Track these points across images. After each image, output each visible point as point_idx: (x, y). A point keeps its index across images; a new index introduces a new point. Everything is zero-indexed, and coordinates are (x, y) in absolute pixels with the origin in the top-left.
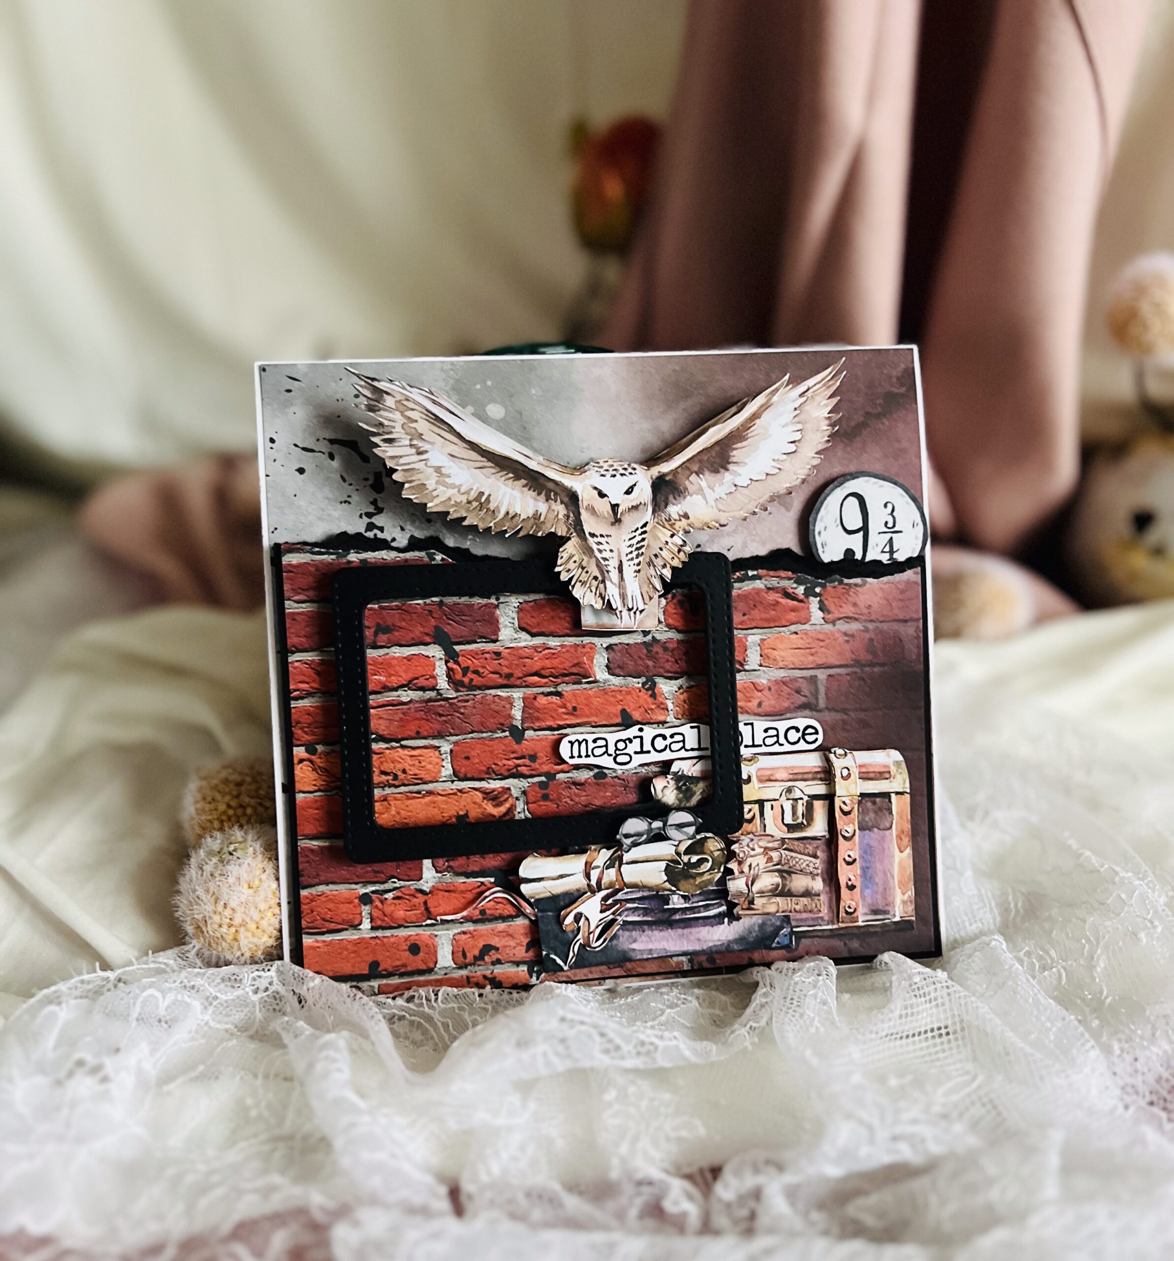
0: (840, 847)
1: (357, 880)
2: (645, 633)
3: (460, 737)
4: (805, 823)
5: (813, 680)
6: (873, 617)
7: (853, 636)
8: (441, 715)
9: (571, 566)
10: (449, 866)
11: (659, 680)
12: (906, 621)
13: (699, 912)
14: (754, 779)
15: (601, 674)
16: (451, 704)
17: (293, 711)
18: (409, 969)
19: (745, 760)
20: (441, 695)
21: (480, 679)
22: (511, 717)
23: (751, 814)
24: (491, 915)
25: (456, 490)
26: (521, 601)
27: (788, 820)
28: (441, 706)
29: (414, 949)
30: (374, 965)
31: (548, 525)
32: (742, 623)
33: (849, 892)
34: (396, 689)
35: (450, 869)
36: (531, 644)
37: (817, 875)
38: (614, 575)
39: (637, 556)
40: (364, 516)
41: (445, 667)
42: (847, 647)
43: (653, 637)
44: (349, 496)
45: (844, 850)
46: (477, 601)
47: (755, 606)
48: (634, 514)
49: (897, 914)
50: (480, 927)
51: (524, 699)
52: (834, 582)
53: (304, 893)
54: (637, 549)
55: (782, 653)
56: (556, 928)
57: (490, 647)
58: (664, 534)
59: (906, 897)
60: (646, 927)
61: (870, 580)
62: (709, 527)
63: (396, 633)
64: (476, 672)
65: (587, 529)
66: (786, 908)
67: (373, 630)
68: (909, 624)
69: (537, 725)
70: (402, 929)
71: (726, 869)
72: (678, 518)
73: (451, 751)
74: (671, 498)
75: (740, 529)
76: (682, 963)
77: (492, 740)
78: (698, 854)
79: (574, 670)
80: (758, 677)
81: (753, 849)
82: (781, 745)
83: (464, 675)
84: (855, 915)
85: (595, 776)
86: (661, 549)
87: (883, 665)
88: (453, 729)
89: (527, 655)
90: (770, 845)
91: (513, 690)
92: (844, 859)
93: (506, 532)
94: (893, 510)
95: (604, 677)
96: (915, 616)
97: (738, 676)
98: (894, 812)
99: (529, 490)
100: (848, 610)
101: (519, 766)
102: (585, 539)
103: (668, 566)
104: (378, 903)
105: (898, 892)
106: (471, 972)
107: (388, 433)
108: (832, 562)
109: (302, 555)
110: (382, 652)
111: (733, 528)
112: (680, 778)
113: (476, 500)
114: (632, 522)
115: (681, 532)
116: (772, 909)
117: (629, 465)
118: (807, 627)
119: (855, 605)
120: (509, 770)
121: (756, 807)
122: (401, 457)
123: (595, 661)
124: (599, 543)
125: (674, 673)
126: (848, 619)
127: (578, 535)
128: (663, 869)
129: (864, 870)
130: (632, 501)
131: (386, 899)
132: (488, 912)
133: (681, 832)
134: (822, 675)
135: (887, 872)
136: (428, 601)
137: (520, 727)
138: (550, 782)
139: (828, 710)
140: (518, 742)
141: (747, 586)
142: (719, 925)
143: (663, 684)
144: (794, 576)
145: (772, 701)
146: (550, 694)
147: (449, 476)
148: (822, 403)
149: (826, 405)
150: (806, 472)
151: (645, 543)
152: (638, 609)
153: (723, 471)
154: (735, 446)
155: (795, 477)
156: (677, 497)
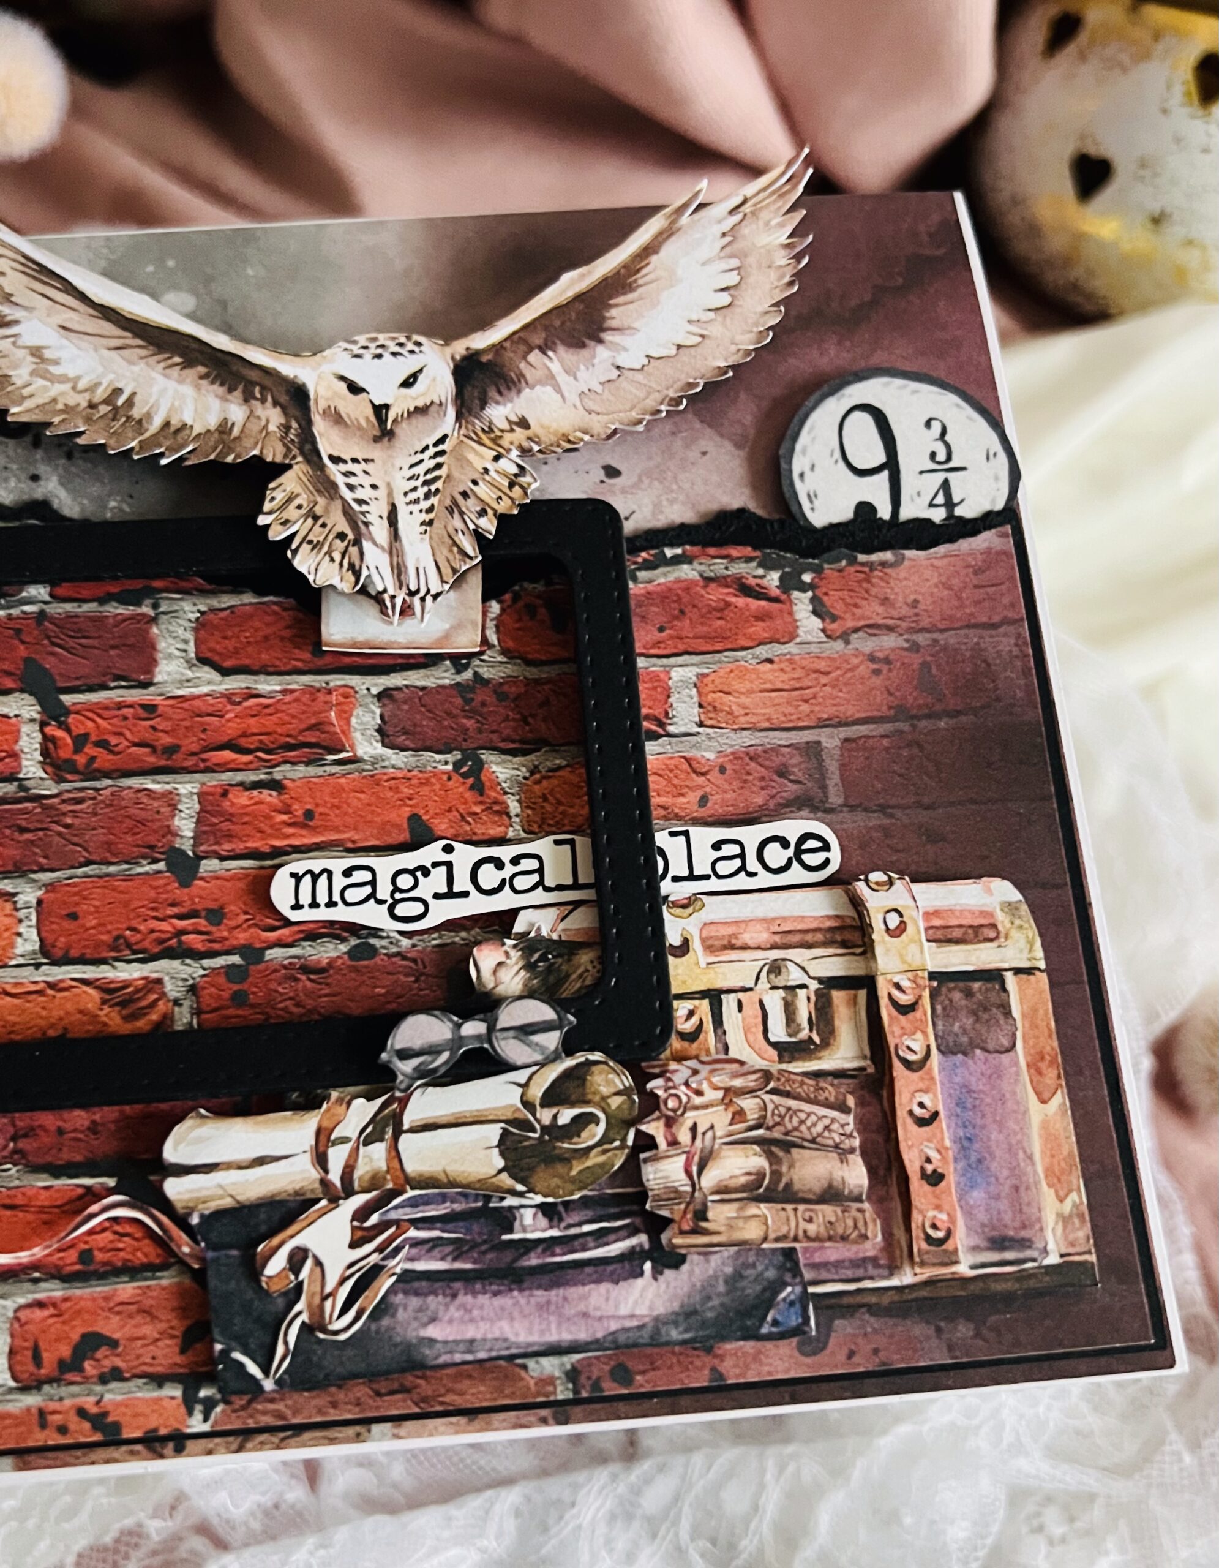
0: (898, 1085)
2: (459, 661)
3: (58, 874)
4: (817, 1039)
5: (813, 750)
6: (925, 622)
7: (887, 661)
9: (291, 512)
10: (15, 1151)
11: (486, 756)
12: (994, 626)
13: (584, 1249)
14: (696, 944)
15: (368, 747)
16: (45, 808)
19: (675, 905)
20: (26, 789)
21: (111, 757)
22: (173, 833)
23: (694, 1020)
24: (105, 1264)
25: (68, 385)
26: (203, 608)
27: (778, 1032)
28: (26, 812)
31: (247, 443)
32: (657, 644)
33: (927, 1188)
35: (18, 1157)
36: (221, 688)
37: (852, 1151)
38: (380, 531)
39: (427, 496)
41: (38, 737)
42: (877, 681)
43: (476, 674)
45: (910, 1094)
46: (114, 609)
47: (682, 612)
48: (420, 421)
49: (1051, 1246)
50: (79, 1291)
51: (202, 796)
52: (840, 561)
54: (426, 483)
55: (744, 700)
56: (245, 1290)
57: (135, 695)
58: (480, 457)
59: (1067, 1207)
60: (457, 1285)
61: (908, 553)
62: (569, 442)
64: (103, 744)
65: (324, 452)
66: (784, 1230)
68: (1002, 630)
69: (226, 847)
71: (639, 1133)
72: (506, 426)
73: (40, 902)
74: (492, 393)
75: (646, 481)
76: (551, 1381)
77: (130, 878)
78: (572, 1104)
79: (311, 737)
80: (697, 747)
81: (699, 1093)
82: (750, 874)
83: (78, 750)
84: (949, 1246)
85: (352, 954)
86: (475, 482)
87: (957, 713)
88: (45, 857)
89: (210, 710)
90: (738, 1083)
91: (178, 777)
92: (911, 1113)
93: (162, 455)
94: (943, 433)
95: (373, 752)
96: (1011, 614)
97: (650, 747)
98: (1016, 1013)
99: (213, 383)
100: (874, 611)
101: (184, 932)
102: (322, 467)
103: (490, 512)
105: (1048, 1196)
106: (51, 1399)
108: (832, 527)
111: (634, 479)
112: (530, 945)
113: (106, 402)
114: (417, 436)
115: (515, 453)
116: (751, 1232)
117: (408, 338)
118: (791, 648)
119: (885, 601)
120: (161, 942)
121: (704, 1005)
123: (353, 720)
124: (349, 474)
125: (522, 741)
126: (873, 629)
127: (308, 461)
128: (495, 1141)
129: (965, 1143)
130: (414, 399)
132: (99, 1256)
133: (529, 1045)
134: (830, 740)
135: (1016, 1148)
136: (15, 612)
137: (190, 853)
138: (252, 967)
139: (852, 808)
140: (185, 883)
141: (664, 577)
142: (631, 1281)
143: (497, 764)
144: (758, 553)
145: (730, 796)
146: (257, 785)
147: (56, 362)
148: (773, 223)
149: (781, 225)
150: (752, 336)
151: (443, 472)
152: (428, 591)
153: (592, 343)
154: (612, 302)
155: (734, 348)
156: (505, 391)
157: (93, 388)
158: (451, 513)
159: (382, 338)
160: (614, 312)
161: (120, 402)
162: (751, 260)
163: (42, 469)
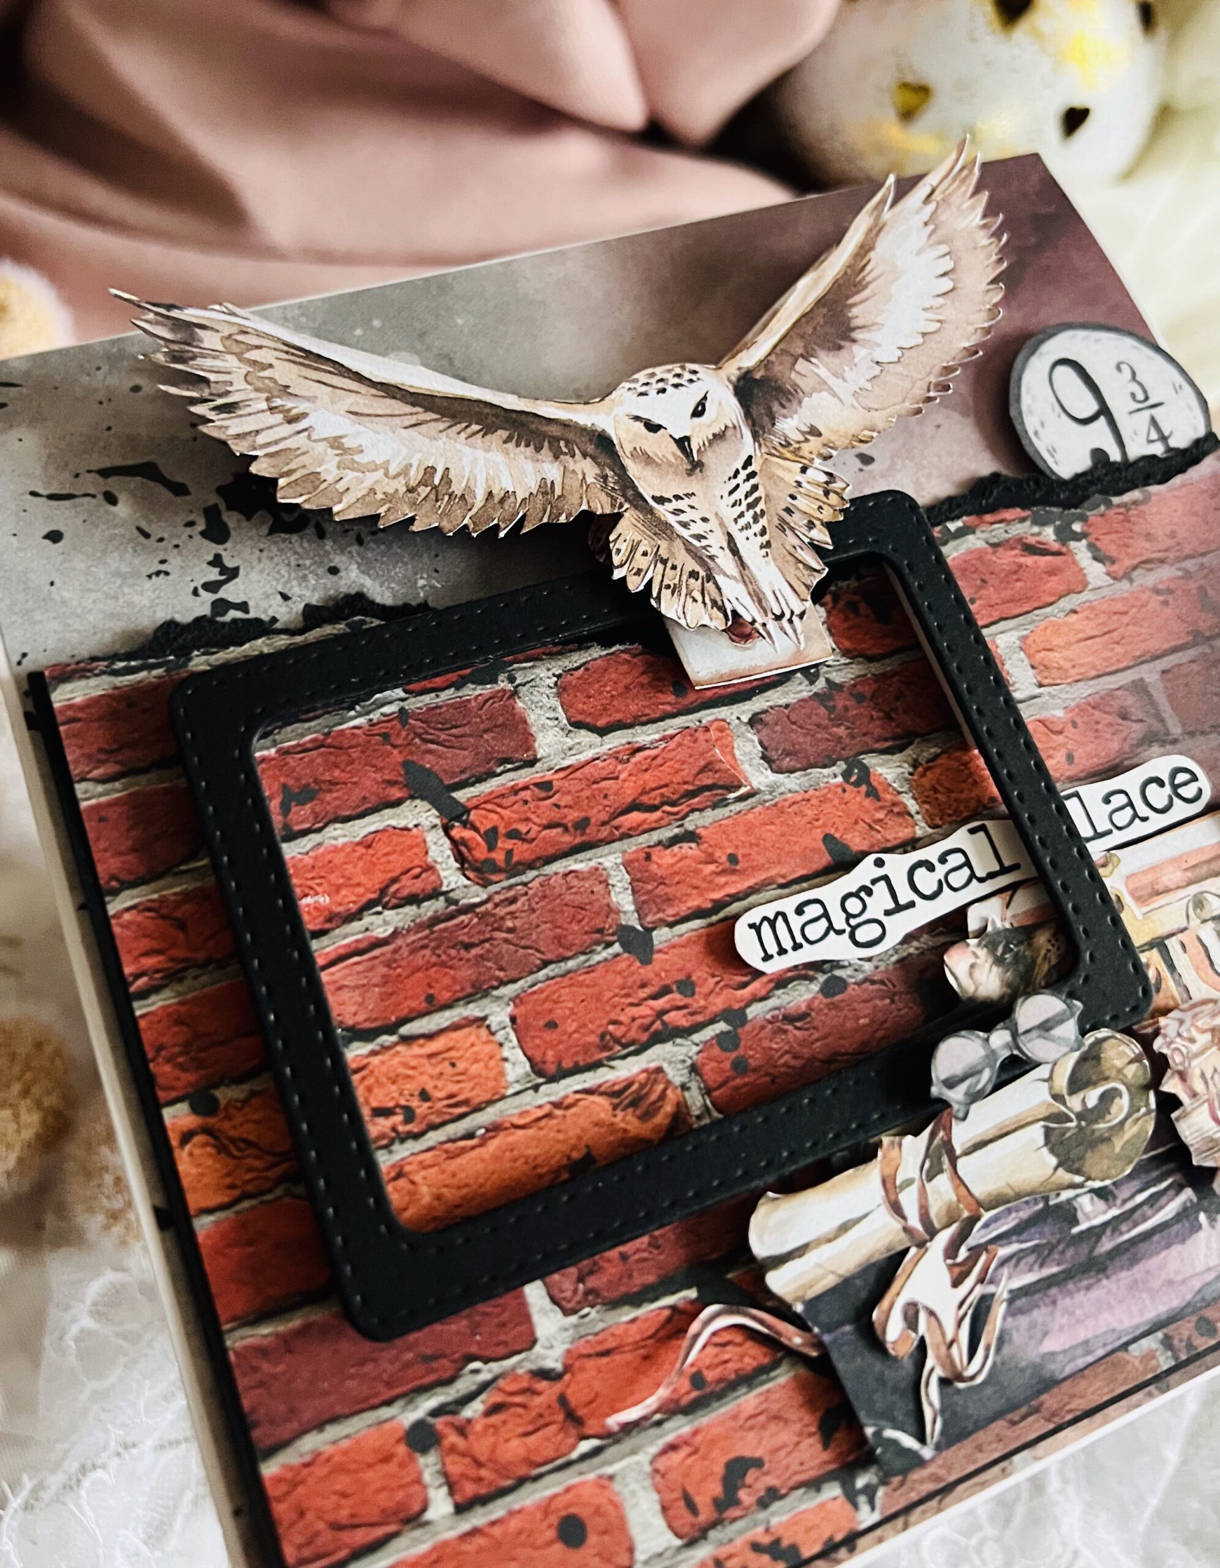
1: (388, 1394)
2: (810, 673)
3: (521, 983)
5: (1141, 688)
6: (1188, 550)
7: (1171, 592)
8: (468, 947)
9: (640, 562)
10: (587, 1293)
11: (869, 760)
13: (1145, 1219)
14: (1128, 897)
15: (759, 777)
16: (482, 917)
17: (143, 1024)
20: (456, 902)
21: (526, 846)
22: (611, 910)
24: (720, 1380)
25: (382, 471)
26: (559, 671)
28: (462, 926)
29: (572, 1530)
31: (574, 500)
34: (357, 916)
35: (592, 1297)
36: (604, 749)
38: (725, 561)
39: (756, 519)
40: (201, 591)
41: (446, 843)
42: (1168, 611)
43: (828, 680)
44: (163, 562)
46: (472, 692)
47: (984, 584)
48: (722, 447)
50: (705, 1419)
51: (627, 865)
52: (1098, 507)
53: (269, 1469)
54: (750, 506)
55: (1066, 653)
56: (874, 1359)
57: (525, 776)
58: (789, 472)
60: (1054, 1291)
61: (1154, 489)
62: (861, 441)
63: (328, 797)
64: (514, 834)
65: (647, 494)
67: (283, 801)
69: (671, 913)
70: (528, 1488)
72: (802, 438)
73: (513, 1019)
74: (776, 407)
76: (1150, 1357)
77: (591, 969)
78: (1094, 1084)
79: (707, 780)
80: (1043, 707)
81: (1192, 1040)
82: (1144, 819)
83: (491, 847)
85: (827, 990)
86: (793, 497)
88: (501, 969)
89: (604, 774)
91: (599, 851)
93: (497, 528)
94: (1134, 374)
95: (766, 781)
99: (518, 445)
100: (1143, 548)
101: (663, 1012)
102: (651, 511)
103: (817, 523)
104: (453, 1438)
106: (721, 1544)
107: (220, 396)
108: (1080, 476)
109: (93, 682)
110: (311, 843)
111: (887, 462)
112: (990, 939)
115: (818, 462)
117: (683, 368)
118: (1086, 596)
119: (1148, 536)
120: (646, 1028)
121: (1154, 956)
122: (257, 432)
123: (737, 753)
124: (677, 512)
125: (894, 738)
126: (1146, 563)
127: (636, 507)
128: (1041, 1140)
130: (710, 425)
131: (469, 1421)
132: (710, 1375)
133: (1053, 1040)
134: (1150, 674)
136: (376, 716)
137: (639, 928)
138: (740, 1030)
139: (1192, 734)
140: (646, 961)
141: (961, 549)
142: (1195, 1236)
143: (881, 765)
144: (1027, 513)
145: (1090, 747)
146: (675, 841)
147: (359, 450)
148: (965, 206)
149: (973, 208)
150: (984, 315)
151: (761, 493)
152: (792, 613)
153: (847, 344)
154: (851, 301)
155: (971, 328)
156: (787, 404)
157: (405, 472)
158: (784, 531)
159: (660, 371)
160: (855, 311)
161: (437, 481)
162: (959, 244)
163: (343, 560)
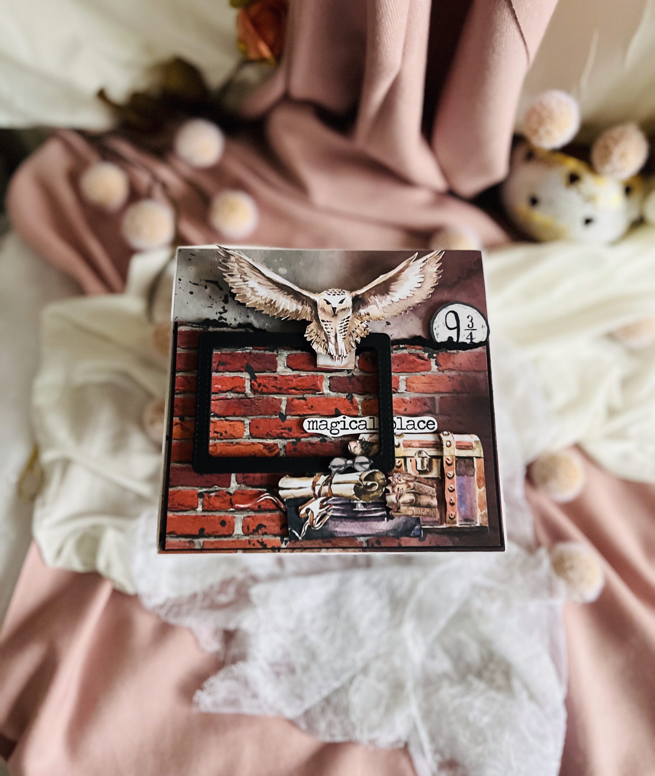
0: (446, 482)
1: (197, 485)
2: (349, 371)
3: (254, 417)
4: (428, 470)
5: (433, 399)
6: (463, 369)
7: (453, 378)
9: (312, 334)
11: (354, 395)
12: (479, 372)
13: (371, 514)
14: (401, 445)
15: (326, 391)
16: (251, 401)
17: (175, 399)
18: (219, 534)
20: (247, 396)
21: (266, 389)
22: (281, 409)
23: (400, 463)
24: (264, 509)
25: (260, 298)
26: (289, 354)
27: (419, 468)
28: (247, 401)
29: (223, 523)
30: (202, 530)
31: (302, 315)
32: (397, 369)
33: (450, 506)
34: (225, 392)
35: (244, 483)
36: (292, 374)
37: (434, 496)
38: (333, 340)
39: (344, 331)
40: (218, 313)
41: (249, 383)
42: (450, 383)
43: (352, 374)
44: (212, 305)
45: (449, 485)
46: (267, 353)
47: (403, 362)
48: (343, 312)
49: (478, 522)
50: (258, 514)
51: (287, 400)
52: (443, 352)
53: (171, 490)
54: (344, 328)
55: (417, 385)
56: (296, 516)
57: (272, 374)
58: (357, 322)
59: (483, 513)
60: (343, 519)
61: (461, 351)
62: (379, 320)
63: (228, 366)
64: (265, 386)
65: (320, 318)
66: (417, 513)
67: (217, 364)
68: (481, 373)
69: (293, 413)
70: (218, 512)
71: (386, 489)
72: (364, 315)
73: (250, 423)
74: (361, 306)
75: (397, 327)
76: (362, 542)
77: (270, 419)
78: (371, 481)
79: (313, 388)
80: (405, 396)
81: (400, 480)
83: (259, 387)
84: (455, 520)
85: (321, 441)
86: (356, 329)
87: (469, 393)
88: (251, 413)
89: (290, 379)
90: (409, 479)
91: (282, 395)
92: (448, 489)
93: (282, 318)
94: (472, 320)
96: (484, 368)
97: (394, 395)
98: (475, 467)
99: (294, 299)
100: (450, 365)
101: (283, 433)
102: (320, 323)
103: (359, 336)
104: (207, 498)
105: (478, 510)
106: (251, 538)
107: (231, 272)
108: (442, 343)
109: (187, 327)
110: (220, 374)
111: (394, 326)
112: (362, 442)
113: (269, 303)
114: (342, 316)
115: (366, 322)
116: (410, 513)
117: (341, 290)
118: (429, 373)
119: (453, 363)
120: (277, 435)
121: (402, 460)
122: (236, 282)
123: (323, 384)
125: (363, 392)
126: (450, 370)
127: (316, 321)
128: (353, 487)
129: (460, 497)
130: (342, 306)
131: (211, 496)
132: (262, 507)
133: (362, 467)
134: (437, 397)
135: (472, 499)
136: (244, 352)
137: (284, 414)
138: (298, 442)
139: (441, 415)
140: (283, 421)
141: (399, 352)
142: (382, 522)
143: (357, 397)
144: (423, 348)
145: (412, 409)
146: (300, 398)
147: (257, 292)
148: (433, 266)
149: (435, 267)
150: (426, 296)
151: (348, 326)
152: (343, 356)
153: (386, 295)
154: (392, 284)
155: (421, 298)
156: (364, 306)
157: (266, 299)
158: (350, 336)
159: (336, 290)
160: (392, 287)
161: (272, 303)
162: (427, 275)
163: (250, 314)
